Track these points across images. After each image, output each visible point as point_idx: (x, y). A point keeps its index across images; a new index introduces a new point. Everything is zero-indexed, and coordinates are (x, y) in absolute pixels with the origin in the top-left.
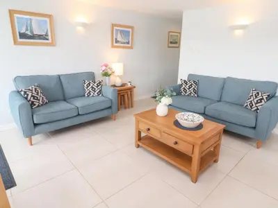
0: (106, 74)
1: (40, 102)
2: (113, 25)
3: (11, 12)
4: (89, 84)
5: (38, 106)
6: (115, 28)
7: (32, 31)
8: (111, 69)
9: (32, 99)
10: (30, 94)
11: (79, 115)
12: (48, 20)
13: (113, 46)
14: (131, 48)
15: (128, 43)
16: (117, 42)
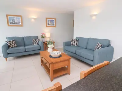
0: (43, 37)
1: (13, 46)
2: (47, 18)
3: (7, 15)
4: (34, 40)
5: (12, 47)
6: (47, 19)
7: (14, 22)
8: (45, 35)
9: (10, 45)
10: (9, 43)
11: (26, 51)
12: (20, 17)
13: (47, 26)
14: (55, 27)
15: (54, 25)
16: (48, 24)
